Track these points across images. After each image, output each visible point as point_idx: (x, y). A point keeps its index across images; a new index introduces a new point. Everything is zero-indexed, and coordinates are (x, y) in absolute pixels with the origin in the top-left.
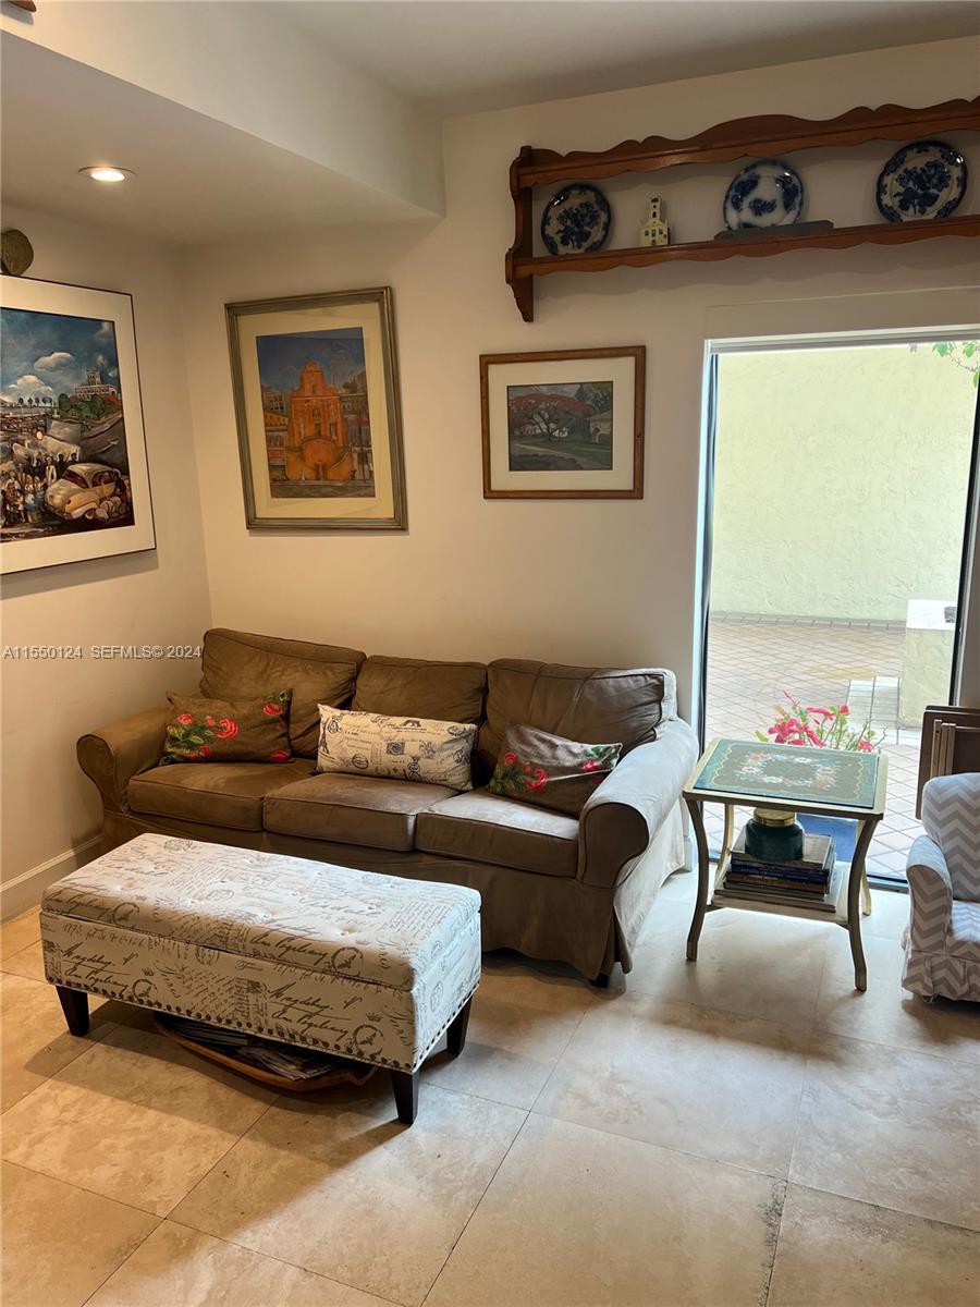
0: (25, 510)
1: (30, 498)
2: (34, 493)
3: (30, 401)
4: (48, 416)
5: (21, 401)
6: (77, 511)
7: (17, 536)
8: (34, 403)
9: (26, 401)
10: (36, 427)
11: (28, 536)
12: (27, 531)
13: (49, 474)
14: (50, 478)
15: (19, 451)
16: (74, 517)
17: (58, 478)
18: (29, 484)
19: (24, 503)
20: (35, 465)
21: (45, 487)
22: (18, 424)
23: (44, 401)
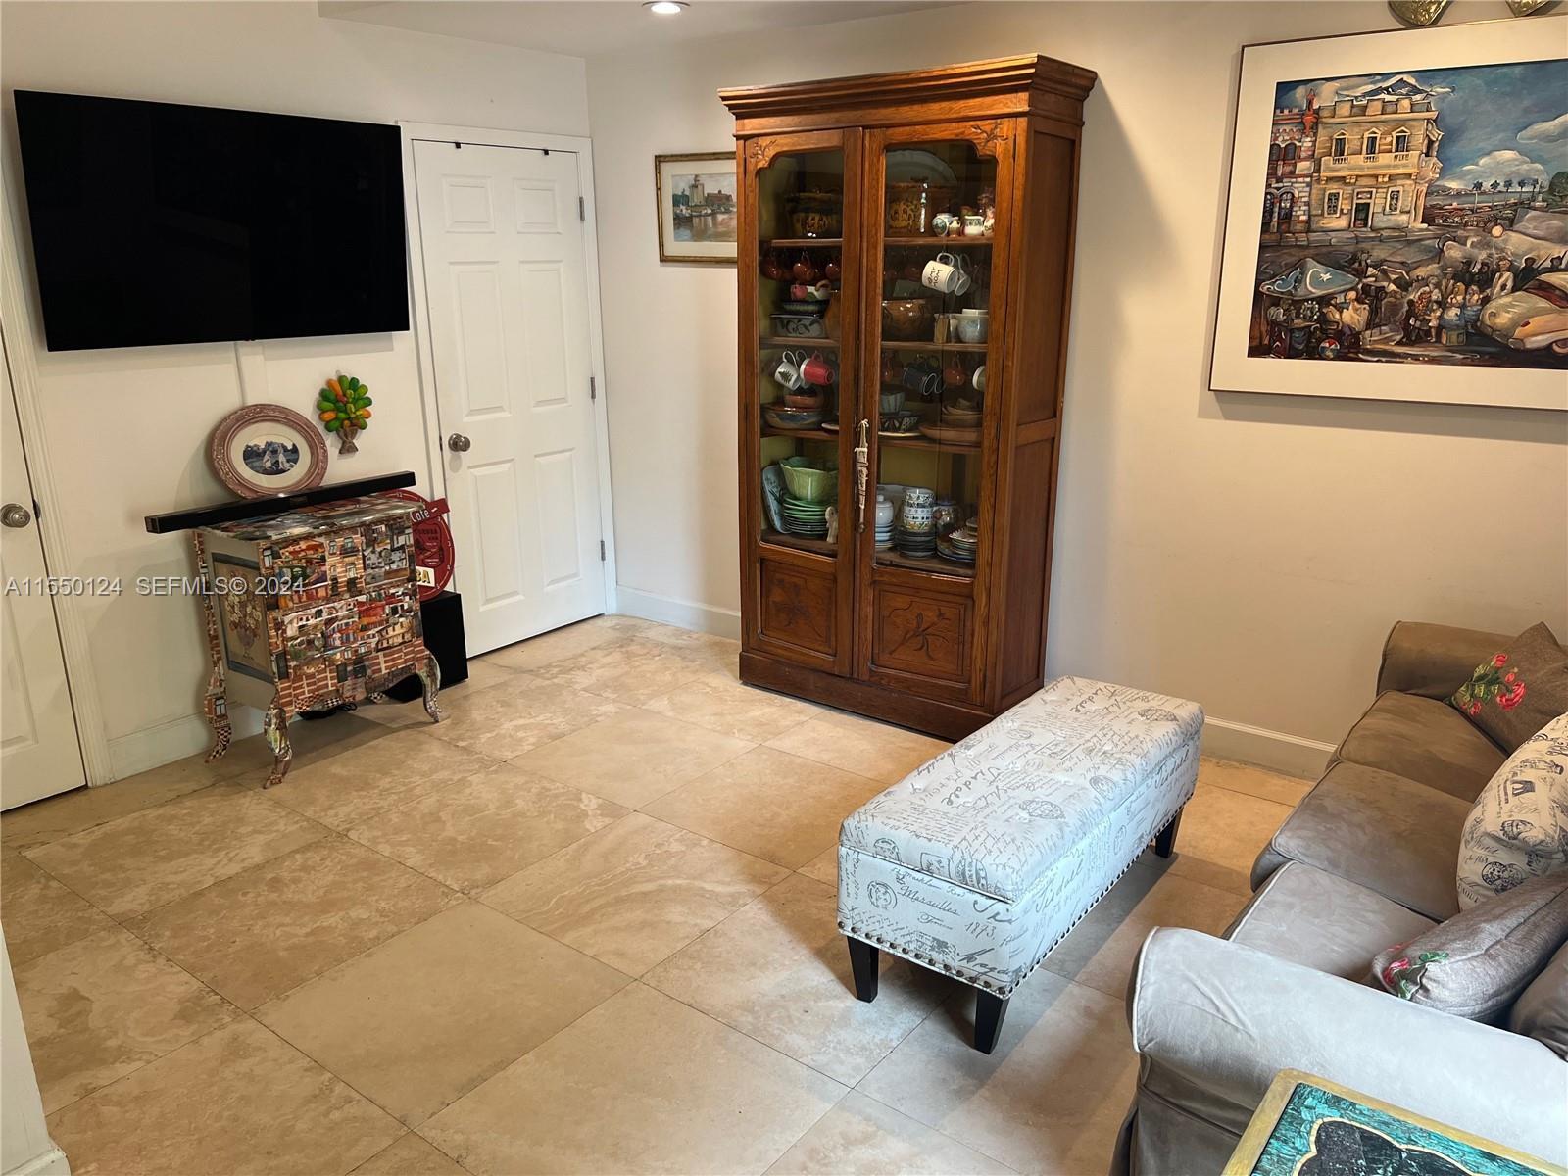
0: (1439, 329)
1: (1452, 314)
2: (1463, 306)
3: (1495, 185)
4: (1524, 205)
5: (1478, 186)
6: (1539, 338)
7: (1416, 358)
8: (1501, 188)
9: (1487, 186)
10: (1495, 221)
11: (1433, 360)
12: (1435, 354)
13: (1498, 284)
14: (1498, 288)
15: (1454, 252)
16: (1528, 346)
17: (1514, 289)
18: (1457, 294)
19: (1440, 318)
20: (1475, 270)
21: (1486, 301)
22: (1462, 217)
23: (1521, 184)
